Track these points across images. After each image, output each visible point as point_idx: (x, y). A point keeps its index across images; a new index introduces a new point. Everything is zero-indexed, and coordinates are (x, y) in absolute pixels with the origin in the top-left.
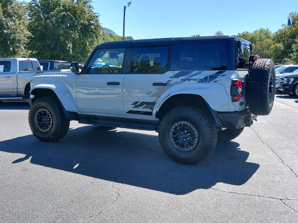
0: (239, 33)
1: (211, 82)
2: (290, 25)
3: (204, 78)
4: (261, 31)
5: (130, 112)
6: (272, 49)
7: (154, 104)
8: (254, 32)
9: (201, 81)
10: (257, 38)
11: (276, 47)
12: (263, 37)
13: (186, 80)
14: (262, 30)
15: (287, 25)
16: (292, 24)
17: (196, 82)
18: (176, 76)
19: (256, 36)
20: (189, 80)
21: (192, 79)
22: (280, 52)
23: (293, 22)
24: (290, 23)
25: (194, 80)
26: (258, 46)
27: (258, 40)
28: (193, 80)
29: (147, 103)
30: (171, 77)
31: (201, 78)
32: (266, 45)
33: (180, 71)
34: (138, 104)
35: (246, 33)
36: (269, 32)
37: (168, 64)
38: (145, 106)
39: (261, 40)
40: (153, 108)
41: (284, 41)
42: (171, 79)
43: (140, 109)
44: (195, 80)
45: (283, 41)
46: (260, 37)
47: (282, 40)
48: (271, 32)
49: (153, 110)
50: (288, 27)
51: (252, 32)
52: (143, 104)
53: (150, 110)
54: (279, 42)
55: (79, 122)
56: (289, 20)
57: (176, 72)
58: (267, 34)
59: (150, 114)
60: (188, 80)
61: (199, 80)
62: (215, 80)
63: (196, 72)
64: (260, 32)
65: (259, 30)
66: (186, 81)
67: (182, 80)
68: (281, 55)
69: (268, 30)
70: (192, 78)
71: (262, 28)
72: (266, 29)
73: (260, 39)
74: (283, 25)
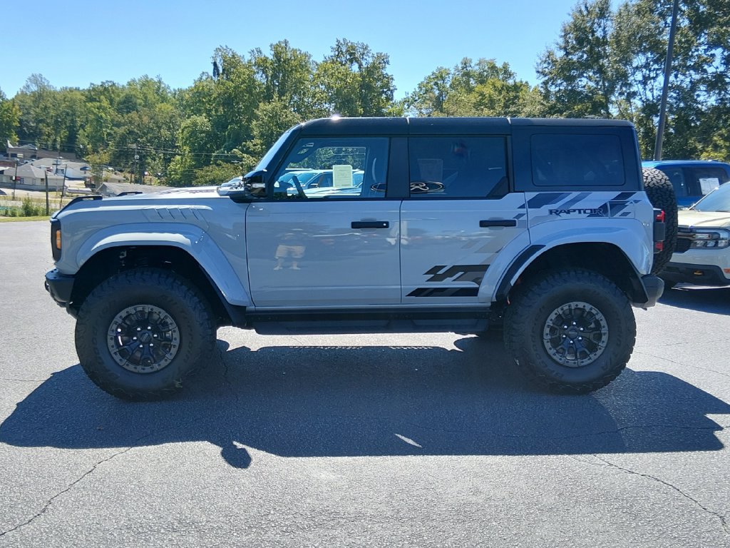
0: (91, 84)
1: (617, 215)
2: (218, 74)
3: (601, 207)
4: (146, 83)
5: (418, 292)
6: (185, 127)
7: (484, 268)
8: (129, 84)
9: (594, 213)
10: (138, 98)
11: (195, 124)
12: (152, 97)
13: (561, 212)
14: (147, 81)
15: (211, 74)
16: (223, 74)
17: (583, 215)
18: (534, 204)
19: (134, 93)
20: (568, 212)
21: (574, 211)
22: (203, 135)
23: (223, 70)
24: (218, 71)
25: (580, 212)
26: (146, 119)
27: (140, 105)
28: (577, 211)
29: (467, 269)
30: (523, 207)
31: (593, 208)
32: (165, 118)
33: (538, 193)
34: (441, 272)
35: (110, 84)
36: (163, 86)
37: (508, 177)
38: (460, 277)
39: (147, 104)
40: (482, 278)
41: (210, 110)
42: (523, 211)
43: (448, 283)
44: (582, 211)
45: (208, 112)
46: (146, 98)
47: (206, 109)
48: (169, 87)
49: (479, 284)
50: (216, 79)
51: (125, 84)
52: (453, 270)
53: (472, 285)
54: (198, 112)
55: (258, 332)
56: (215, 64)
57: (531, 195)
58: (159, 91)
59: (473, 292)
60: (565, 212)
61: (589, 211)
62: (625, 210)
63: (574, 194)
64: (144, 85)
65: (139, 80)
66: (561, 214)
67: (551, 212)
68: (206, 144)
69: (160, 82)
70: (573, 207)
71: (147, 76)
72: (156, 80)
73: (145, 102)
74: (203, 73)
